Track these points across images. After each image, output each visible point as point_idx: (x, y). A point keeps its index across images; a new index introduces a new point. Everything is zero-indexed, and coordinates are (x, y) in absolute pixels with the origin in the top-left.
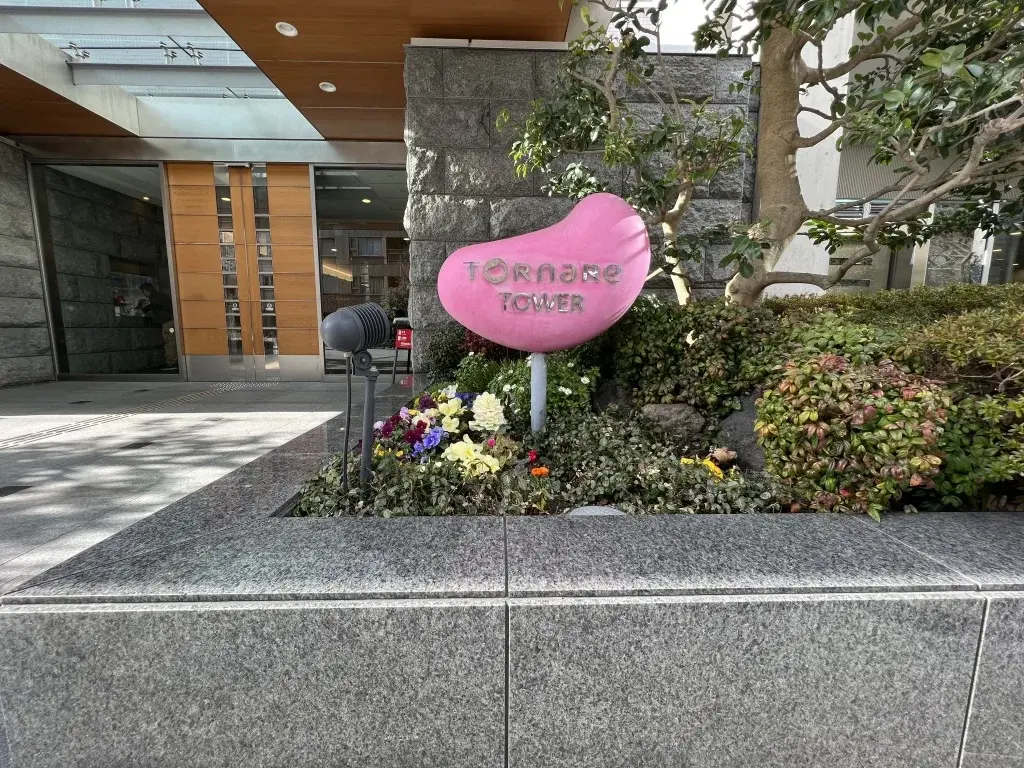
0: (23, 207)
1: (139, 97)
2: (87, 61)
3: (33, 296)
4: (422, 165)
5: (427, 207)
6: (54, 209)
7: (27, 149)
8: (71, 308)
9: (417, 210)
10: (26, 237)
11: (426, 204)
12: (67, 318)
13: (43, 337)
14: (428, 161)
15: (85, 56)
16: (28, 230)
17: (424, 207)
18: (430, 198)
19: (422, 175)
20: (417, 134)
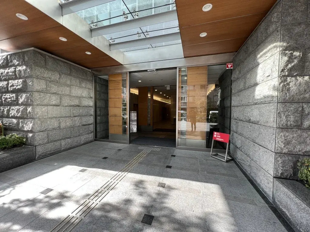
0: (91, 89)
1: (124, 53)
2: (115, 43)
3: (91, 115)
4: (291, 60)
5: (291, 84)
6: (98, 89)
7: (94, 72)
8: (99, 118)
9: (284, 86)
10: (91, 98)
11: (290, 82)
12: (98, 121)
13: (92, 127)
14: (296, 58)
15: (114, 41)
16: (92, 96)
17: (288, 84)
18: (293, 78)
19: (290, 66)
20: (288, 43)
